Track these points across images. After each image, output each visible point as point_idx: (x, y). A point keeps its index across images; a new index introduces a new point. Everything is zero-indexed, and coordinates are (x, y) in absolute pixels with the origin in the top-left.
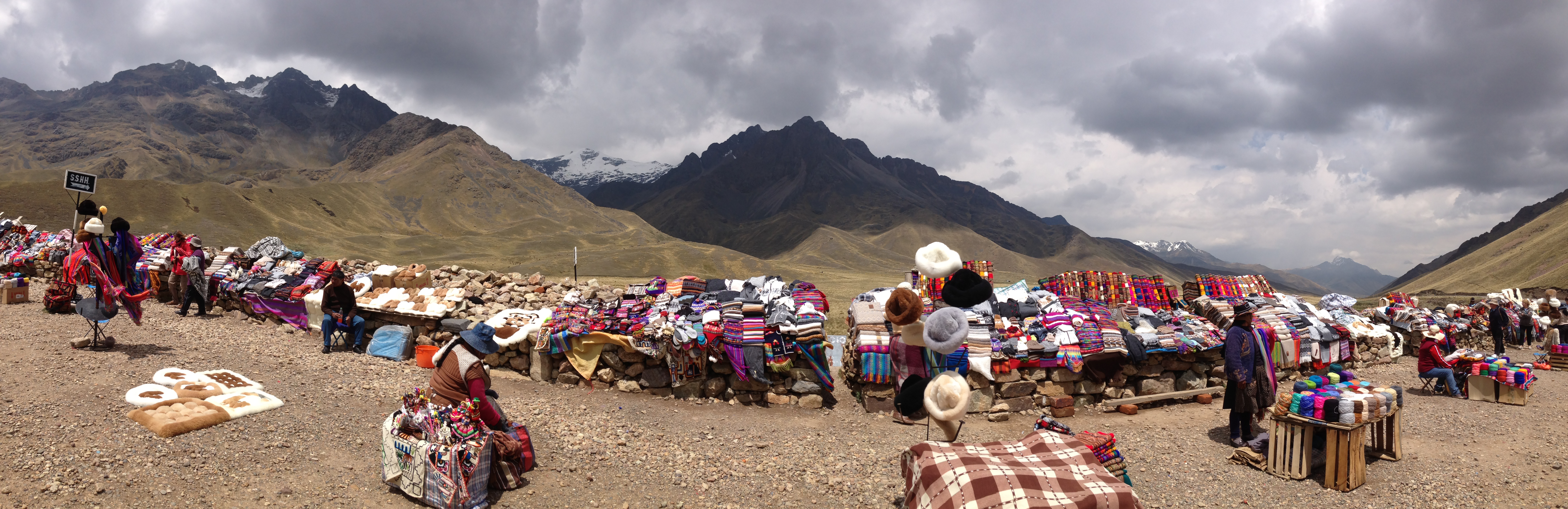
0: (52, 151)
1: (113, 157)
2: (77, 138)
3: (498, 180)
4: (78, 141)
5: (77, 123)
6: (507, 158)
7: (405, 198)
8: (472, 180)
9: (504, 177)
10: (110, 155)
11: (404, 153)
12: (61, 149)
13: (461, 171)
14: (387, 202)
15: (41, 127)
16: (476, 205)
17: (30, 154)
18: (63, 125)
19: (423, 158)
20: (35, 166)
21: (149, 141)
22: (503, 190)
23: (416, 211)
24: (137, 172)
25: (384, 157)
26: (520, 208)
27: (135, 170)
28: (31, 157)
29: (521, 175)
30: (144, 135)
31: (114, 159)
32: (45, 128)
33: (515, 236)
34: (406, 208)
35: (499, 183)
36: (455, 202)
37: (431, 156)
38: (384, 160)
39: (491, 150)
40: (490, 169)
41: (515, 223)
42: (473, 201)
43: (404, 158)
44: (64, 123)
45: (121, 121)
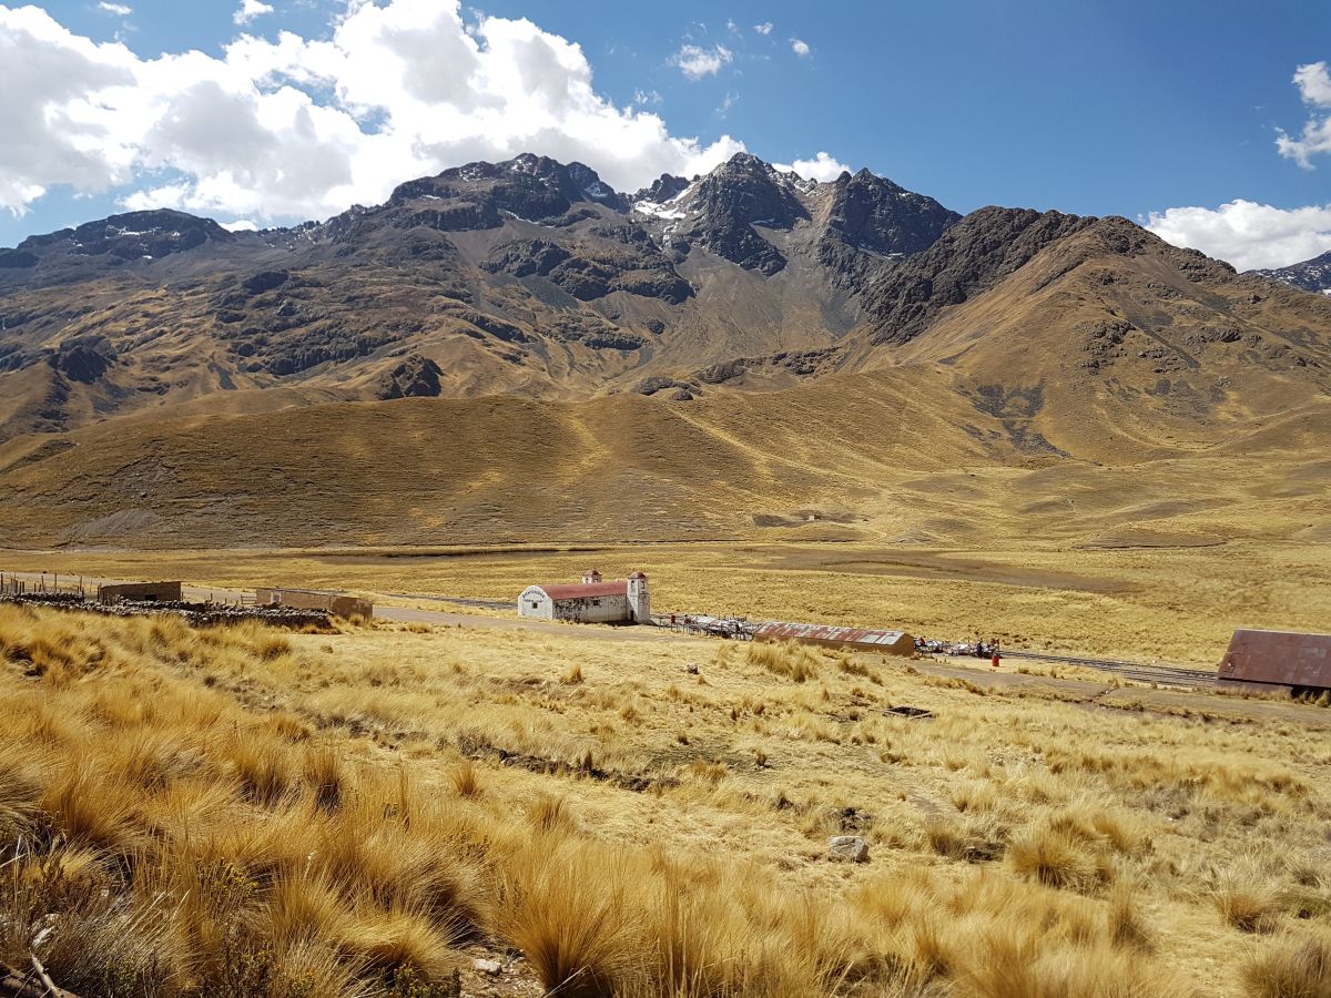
0: (278, 351)
1: (408, 355)
2: (329, 322)
3: (1208, 324)
4: (331, 327)
5: (325, 290)
6: (1224, 271)
7: (1000, 389)
8: (1147, 333)
9: (1223, 317)
10: (402, 353)
11: (988, 294)
12: (297, 344)
13: (1121, 317)
14: (967, 402)
15: (251, 302)
16: (1164, 388)
17: (231, 360)
18: (297, 296)
19: (1031, 298)
20: (245, 385)
21: (482, 323)
22: (1225, 345)
23: (1031, 414)
24: (462, 384)
25: (945, 308)
26: (1274, 383)
27: (459, 380)
28: (234, 366)
29: (1265, 307)
30: (470, 310)
31: (411, 359)
32: (260, 305)
33: (1275, 451)
34: (1007, 409)
35: (1212, 330)
36: (1115, 387)
37: (1047, 293)
38: (946, 313)
39: (1184, 259)
40: (1186, 303)
41: (1267, 420)
42: (1154, 380)
43: (988, 305)
44: (296, 291)
45: (417, 282)
